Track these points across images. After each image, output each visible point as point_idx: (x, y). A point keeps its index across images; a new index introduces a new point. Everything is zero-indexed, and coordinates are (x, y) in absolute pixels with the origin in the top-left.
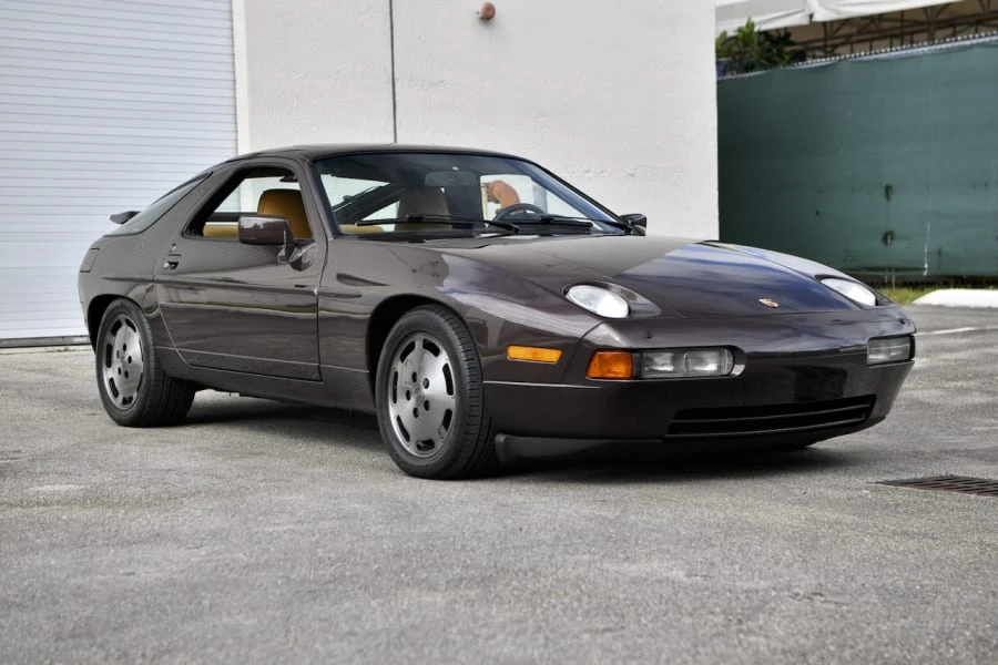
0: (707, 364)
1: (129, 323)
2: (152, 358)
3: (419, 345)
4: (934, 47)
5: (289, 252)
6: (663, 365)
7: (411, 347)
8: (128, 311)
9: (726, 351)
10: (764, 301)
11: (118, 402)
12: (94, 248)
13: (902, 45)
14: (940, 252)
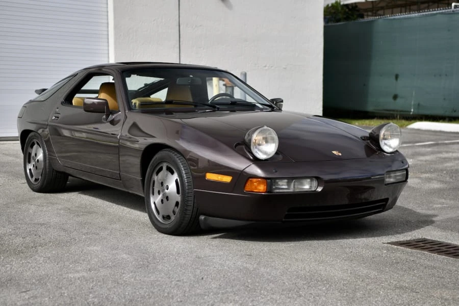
0: (304, 185)
1: (38, 144)
2: (47, 161)
3: (164, 168)
4: (420, 14)
5: (108, 116)
6: (282, 185)
7: (161, 169)
8: (37, 138)
9: (314, 178)
10: (334, 152)
11: (32, 180)
12: (24, 107)
13: (405, 12)
14: (419, 105)
